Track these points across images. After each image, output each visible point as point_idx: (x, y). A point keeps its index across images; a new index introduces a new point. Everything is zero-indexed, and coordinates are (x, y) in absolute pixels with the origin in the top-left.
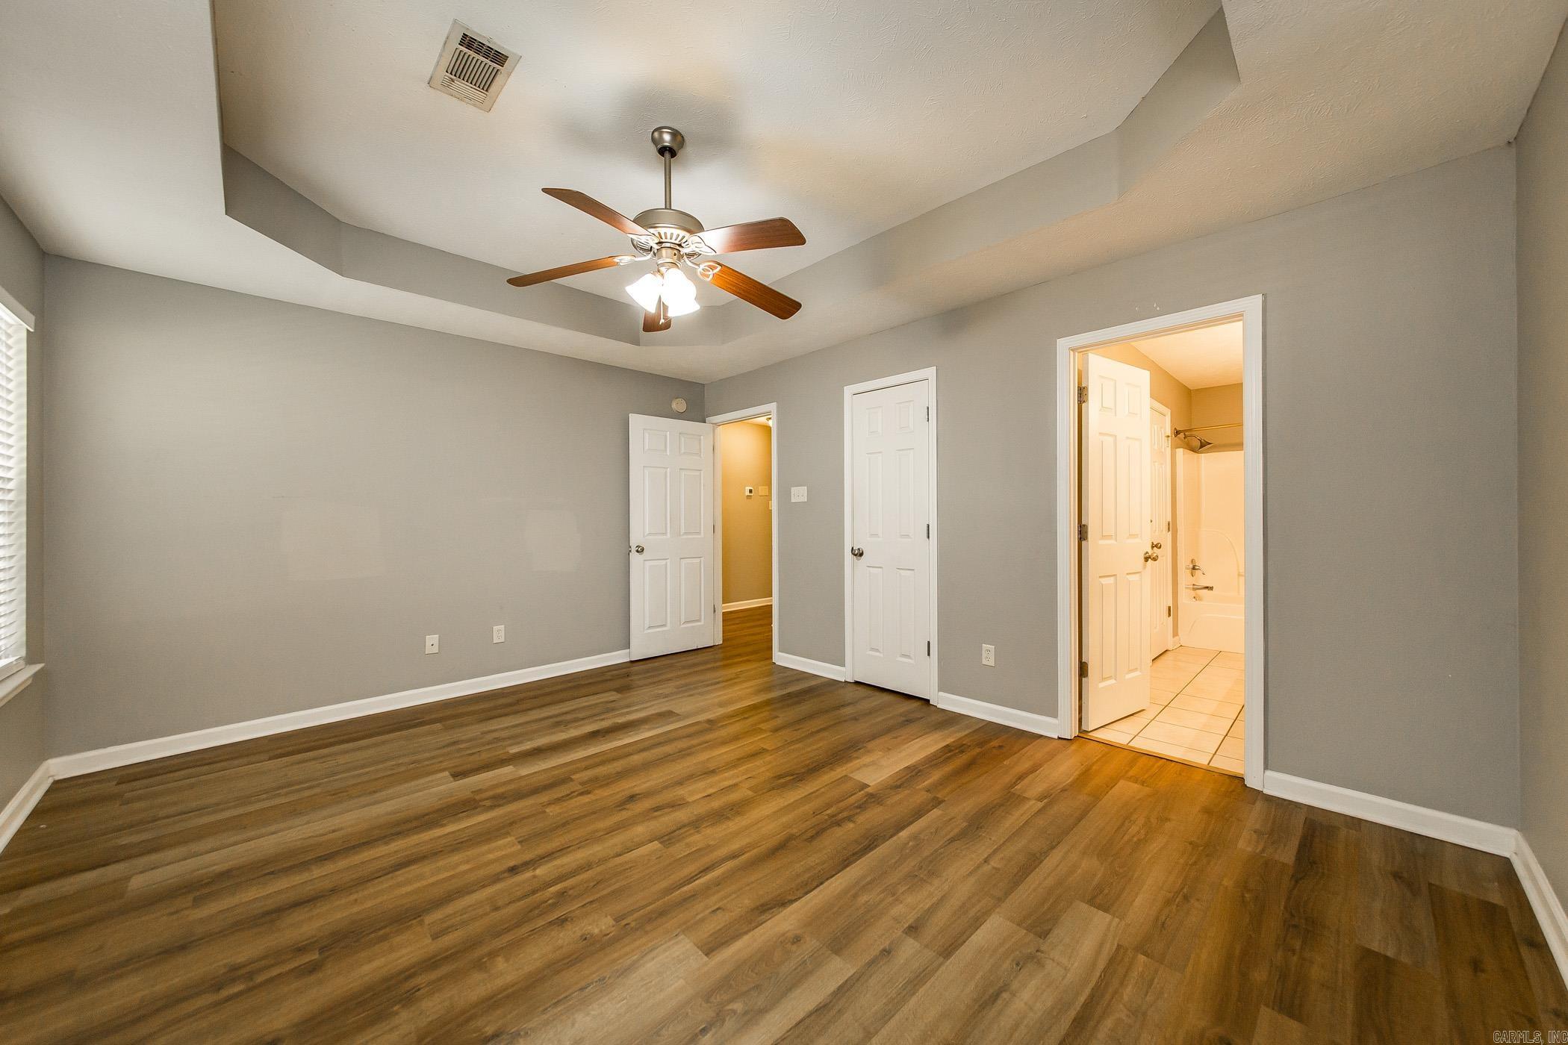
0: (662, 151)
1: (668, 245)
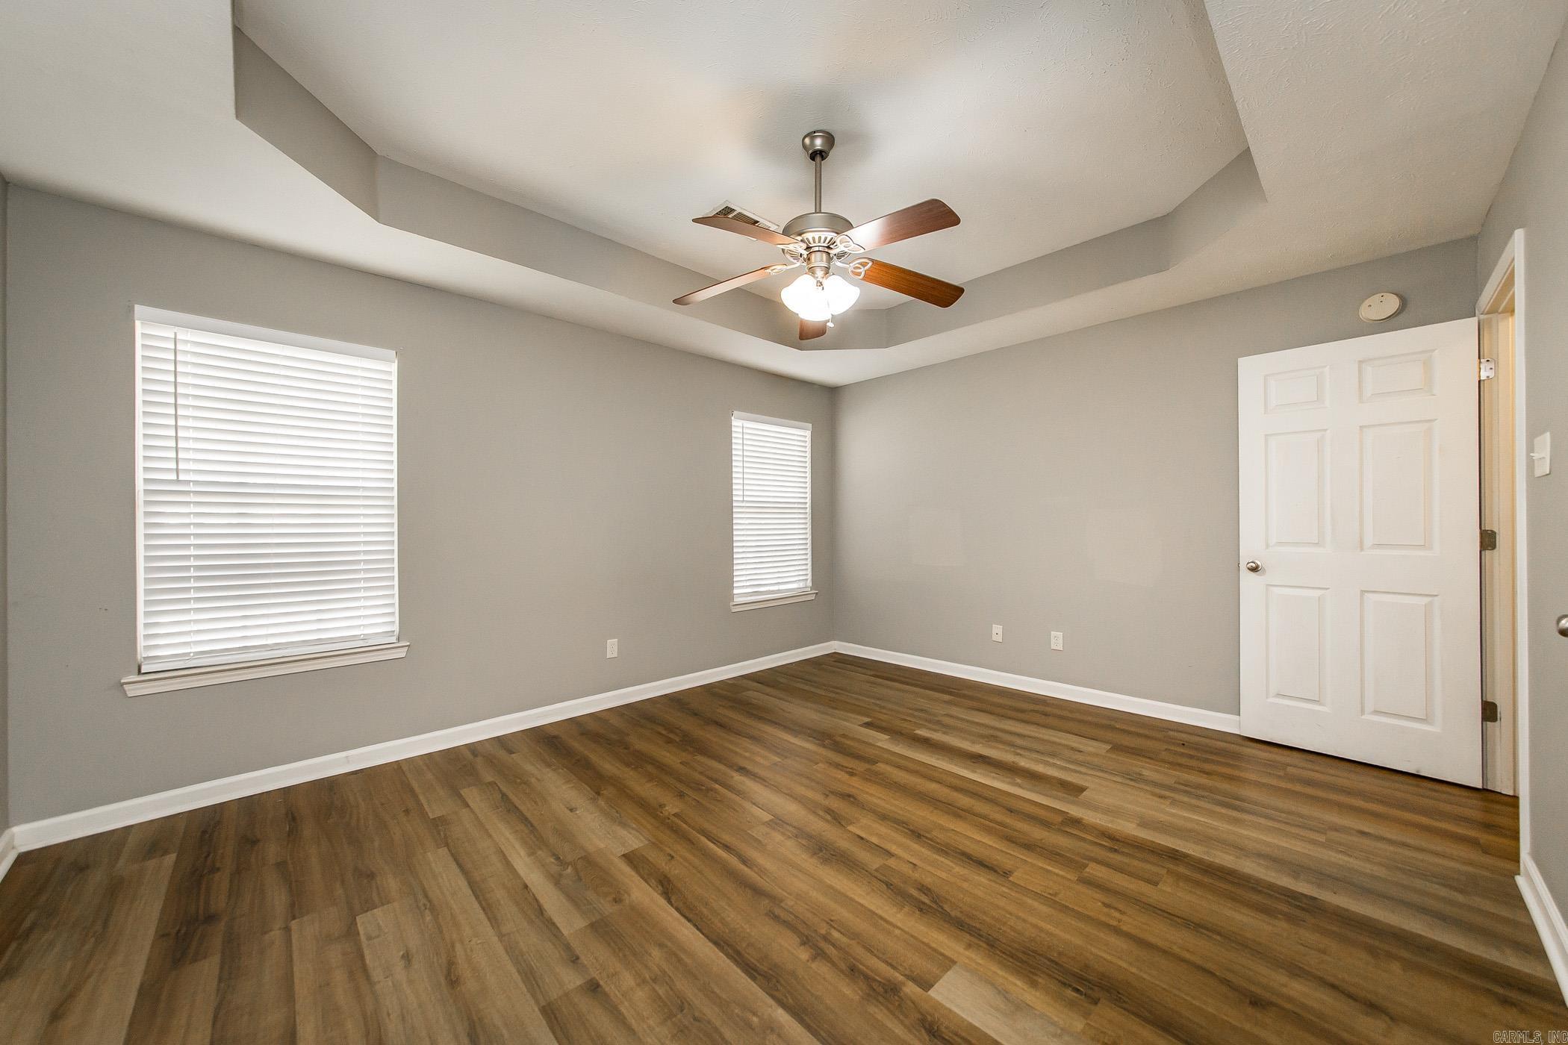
0: (813, 157)
1: (817, 249)
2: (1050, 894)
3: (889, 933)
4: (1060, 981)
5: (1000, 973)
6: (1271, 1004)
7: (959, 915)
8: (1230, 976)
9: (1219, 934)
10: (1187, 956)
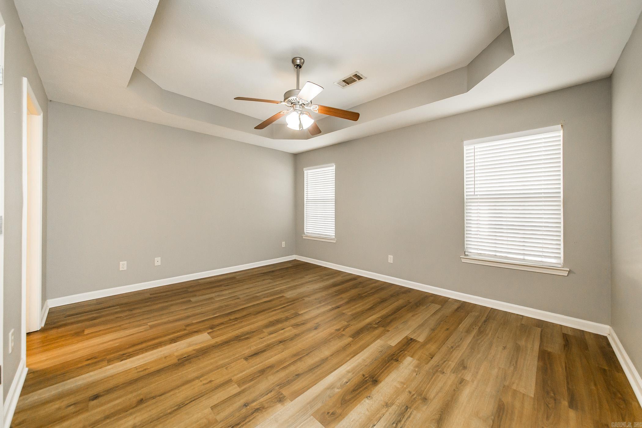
2: (228, 367)
3: (231, 330)
4: (191, 355)
5: (202, 346)
6: (136, 406)
7: (231, 343)
8: (154, 401)
9: (170, 413)
10: (171, 393)
